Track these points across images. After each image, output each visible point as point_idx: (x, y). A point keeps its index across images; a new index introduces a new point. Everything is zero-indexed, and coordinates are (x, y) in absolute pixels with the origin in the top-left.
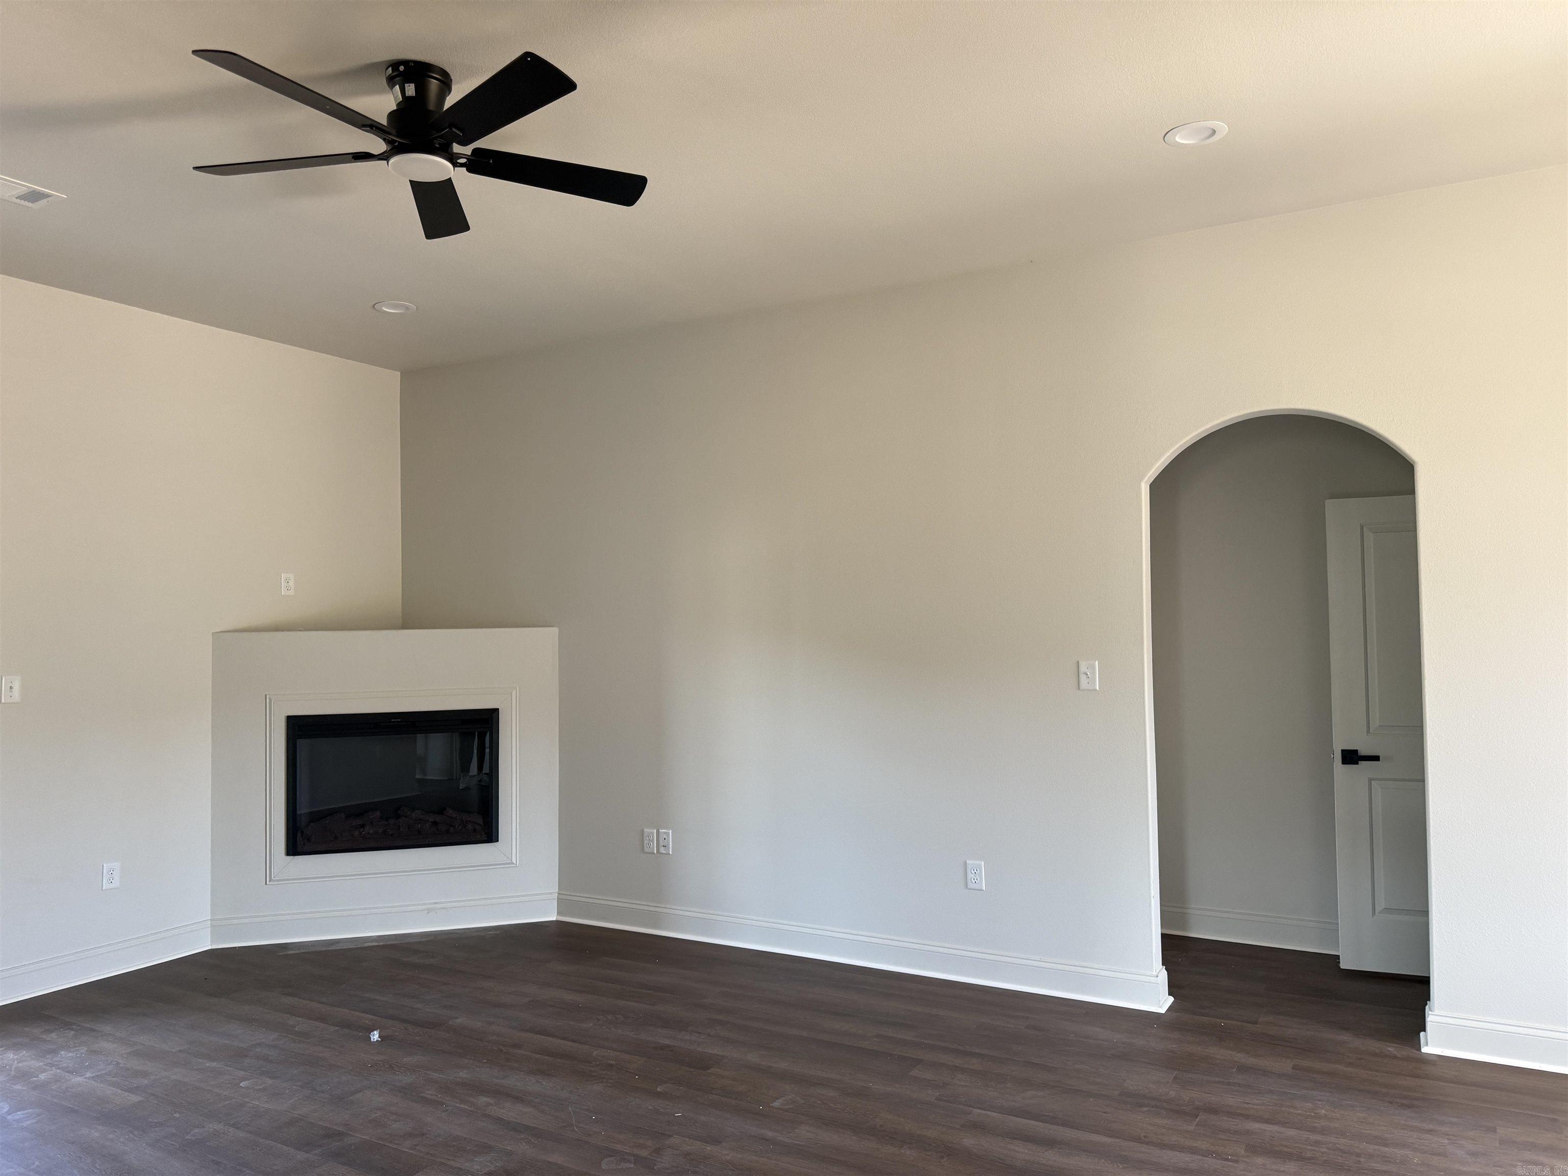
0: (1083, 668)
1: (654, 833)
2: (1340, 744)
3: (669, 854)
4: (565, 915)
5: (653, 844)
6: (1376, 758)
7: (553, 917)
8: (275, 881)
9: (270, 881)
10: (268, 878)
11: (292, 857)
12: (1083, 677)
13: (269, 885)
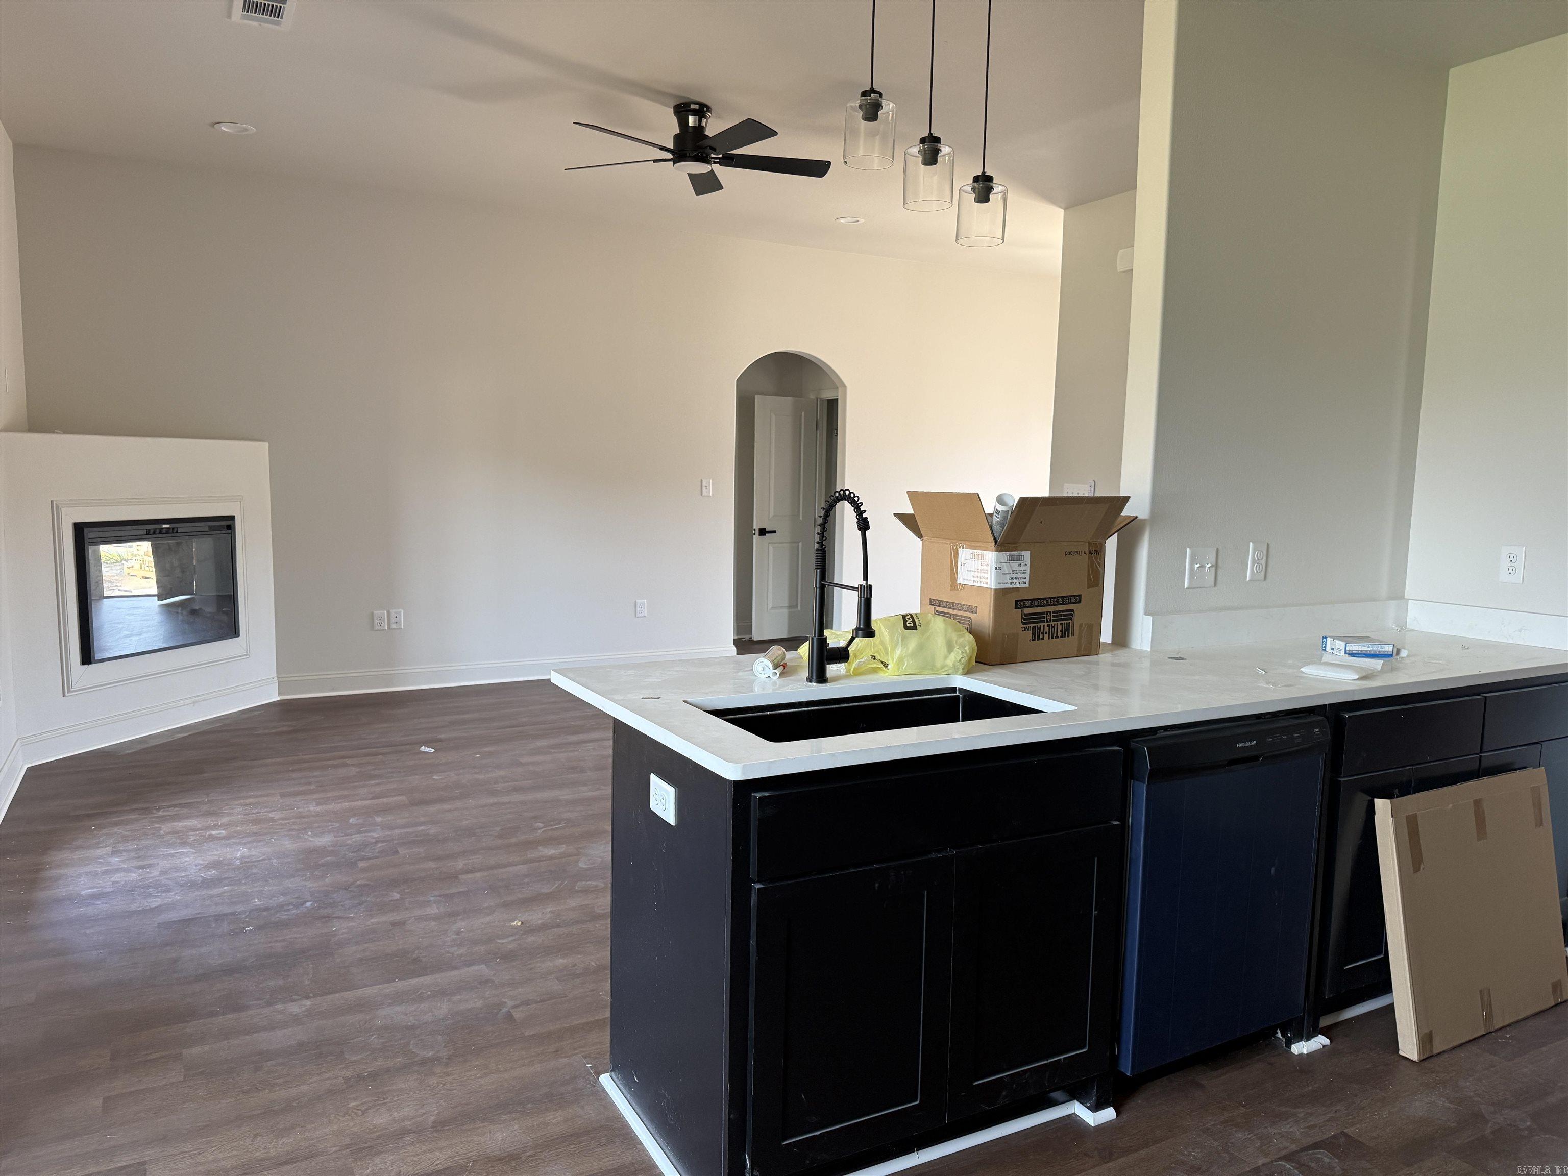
0: (704, 484)
1: (384, 614)
2: (756, 526)
3: (401, 628)
4: (284, 694)
5: (384, 623)
6: (774, 532)
7: (276, 698)
8: (73, 691)
9: (68, 693)
10: (66, 688)
11: (86, 666)
12: (704, 489)
13: (67, 696)
